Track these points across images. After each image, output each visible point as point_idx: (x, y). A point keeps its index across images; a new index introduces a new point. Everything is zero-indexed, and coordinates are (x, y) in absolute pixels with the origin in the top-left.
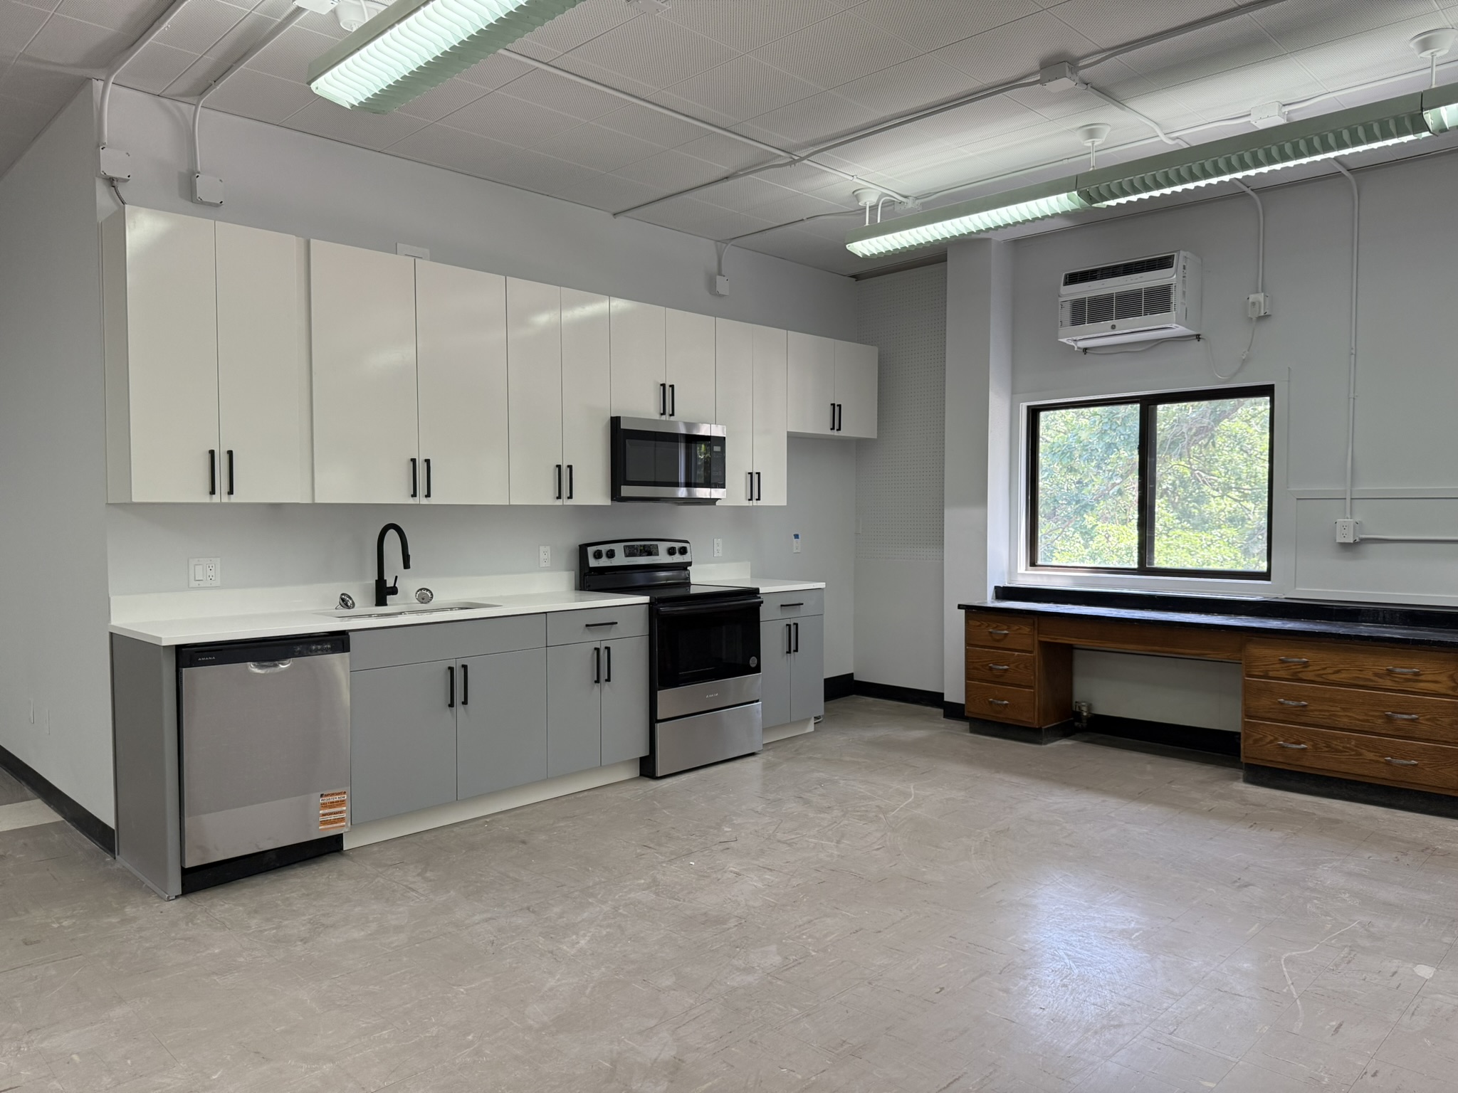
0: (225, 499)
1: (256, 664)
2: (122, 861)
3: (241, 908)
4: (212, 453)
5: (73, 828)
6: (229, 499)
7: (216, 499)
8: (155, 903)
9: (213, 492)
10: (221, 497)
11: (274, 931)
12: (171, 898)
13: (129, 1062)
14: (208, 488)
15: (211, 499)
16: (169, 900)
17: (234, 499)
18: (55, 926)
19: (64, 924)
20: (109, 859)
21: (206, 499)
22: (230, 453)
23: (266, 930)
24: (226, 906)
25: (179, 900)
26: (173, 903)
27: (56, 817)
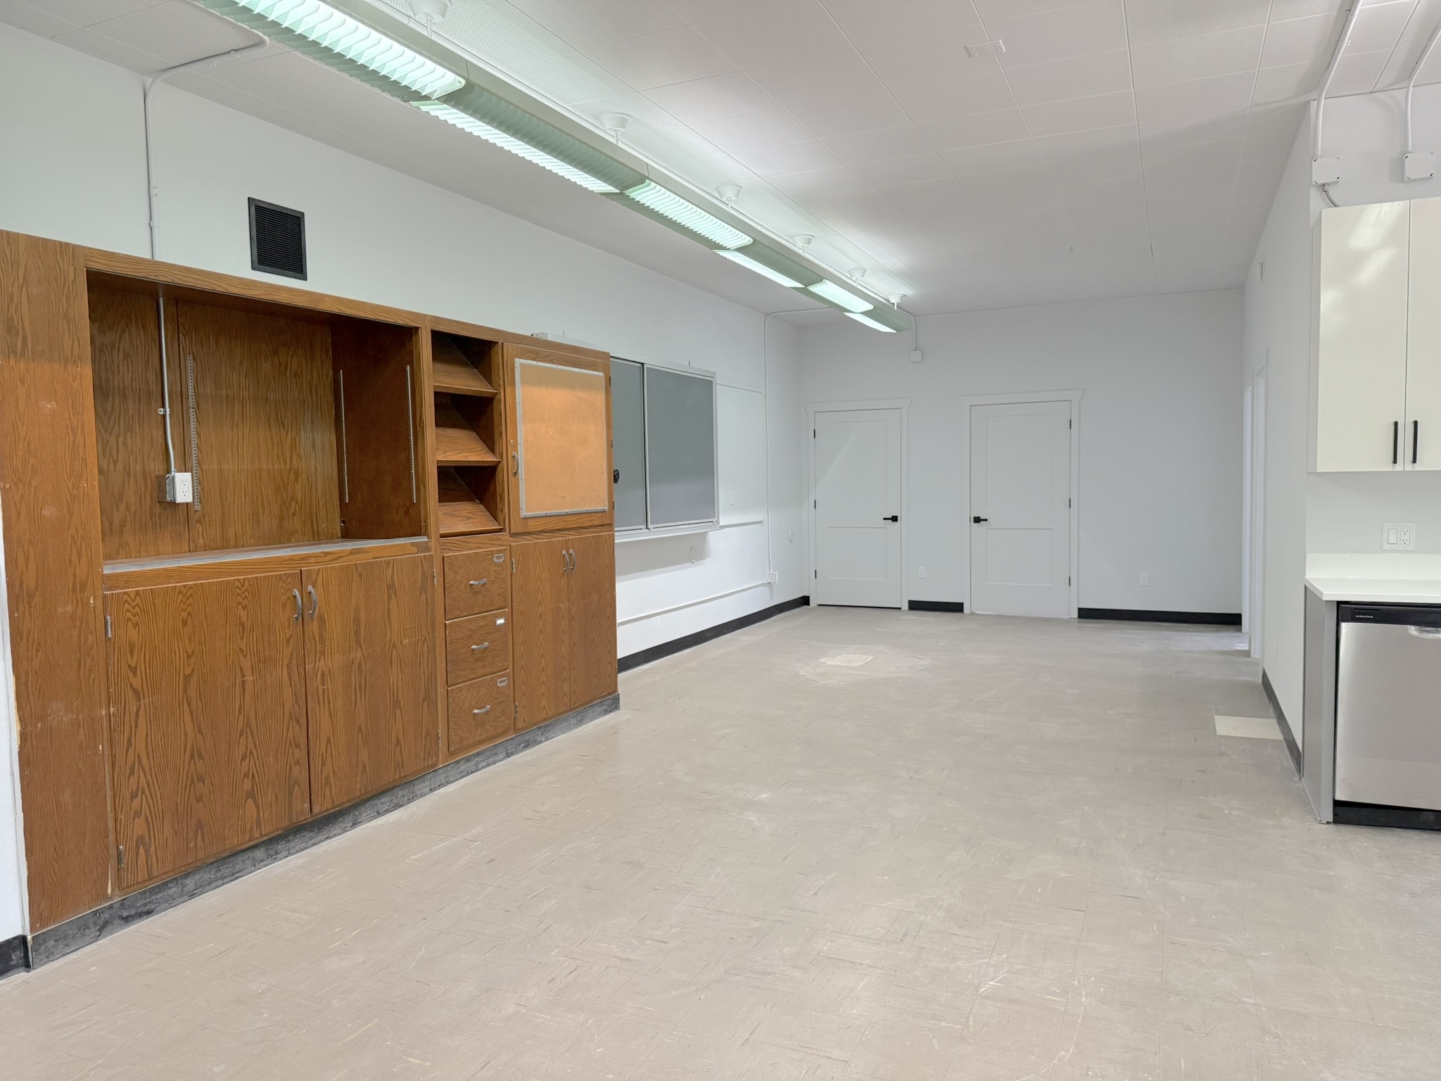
0: (1409, 467)
1: (1417, 627)
2: (1304, 784)
3: (1376, 850)
4: (1396, 424)
5: (1286, 748)
6: (1413, 467)
7: (1399, 467)
8: (1309, 822)
9: (1395, 461)
10: (1404, 464)
11: (1392, 878)
12: (1322, 822)
13: (1214, 917)
14: (1391, 458)
15: (1394, 467)
16: (1320, 822)
17: (1418, 467)
18: (1226, 812)
19: (1233, 813)
20: (1297, 778)
21: (1389, 467)
22: (1416, 423)
23: (1384, 874)
24: (1365, 844)
25: (1328, 826)
26: (1324, 826)
27: (1281, 737)
